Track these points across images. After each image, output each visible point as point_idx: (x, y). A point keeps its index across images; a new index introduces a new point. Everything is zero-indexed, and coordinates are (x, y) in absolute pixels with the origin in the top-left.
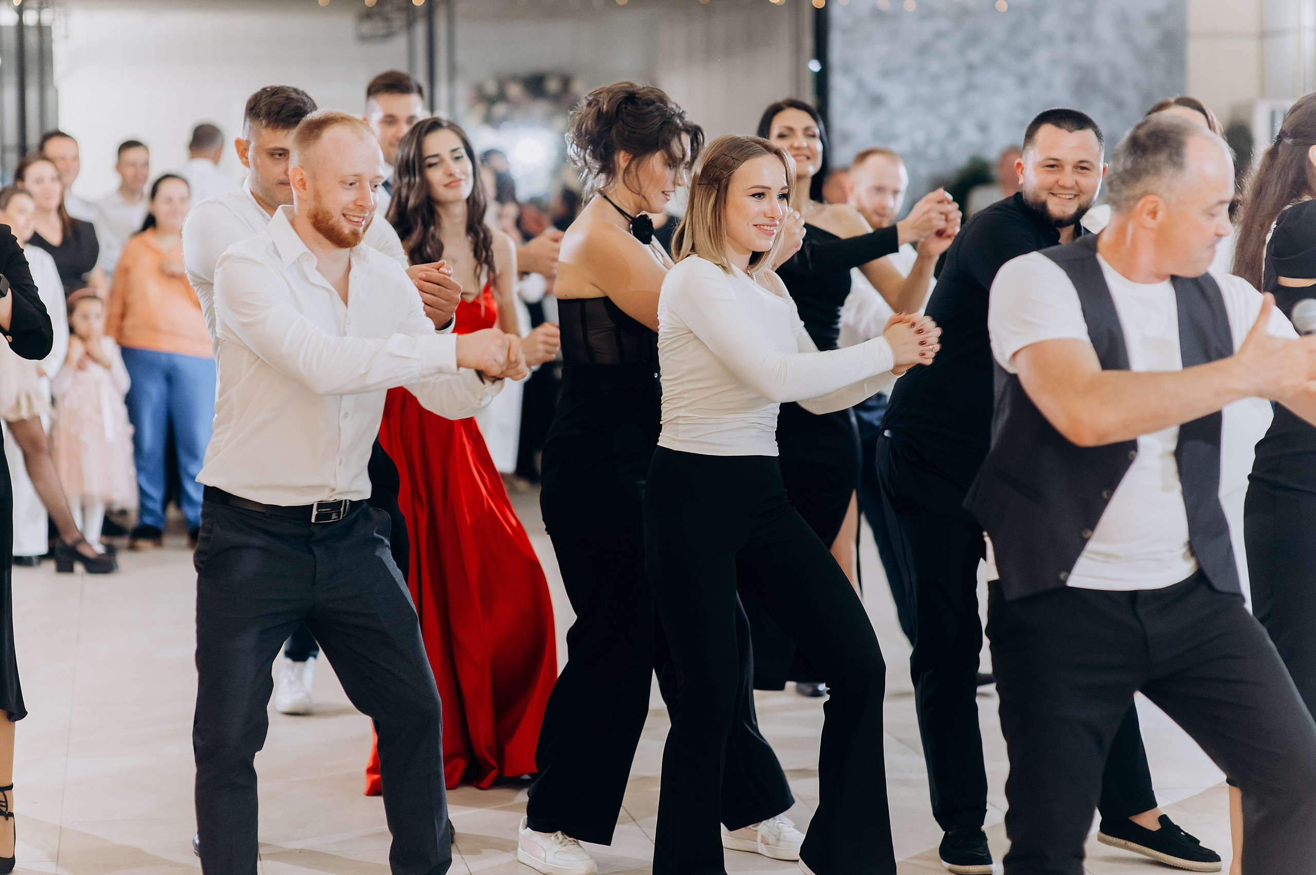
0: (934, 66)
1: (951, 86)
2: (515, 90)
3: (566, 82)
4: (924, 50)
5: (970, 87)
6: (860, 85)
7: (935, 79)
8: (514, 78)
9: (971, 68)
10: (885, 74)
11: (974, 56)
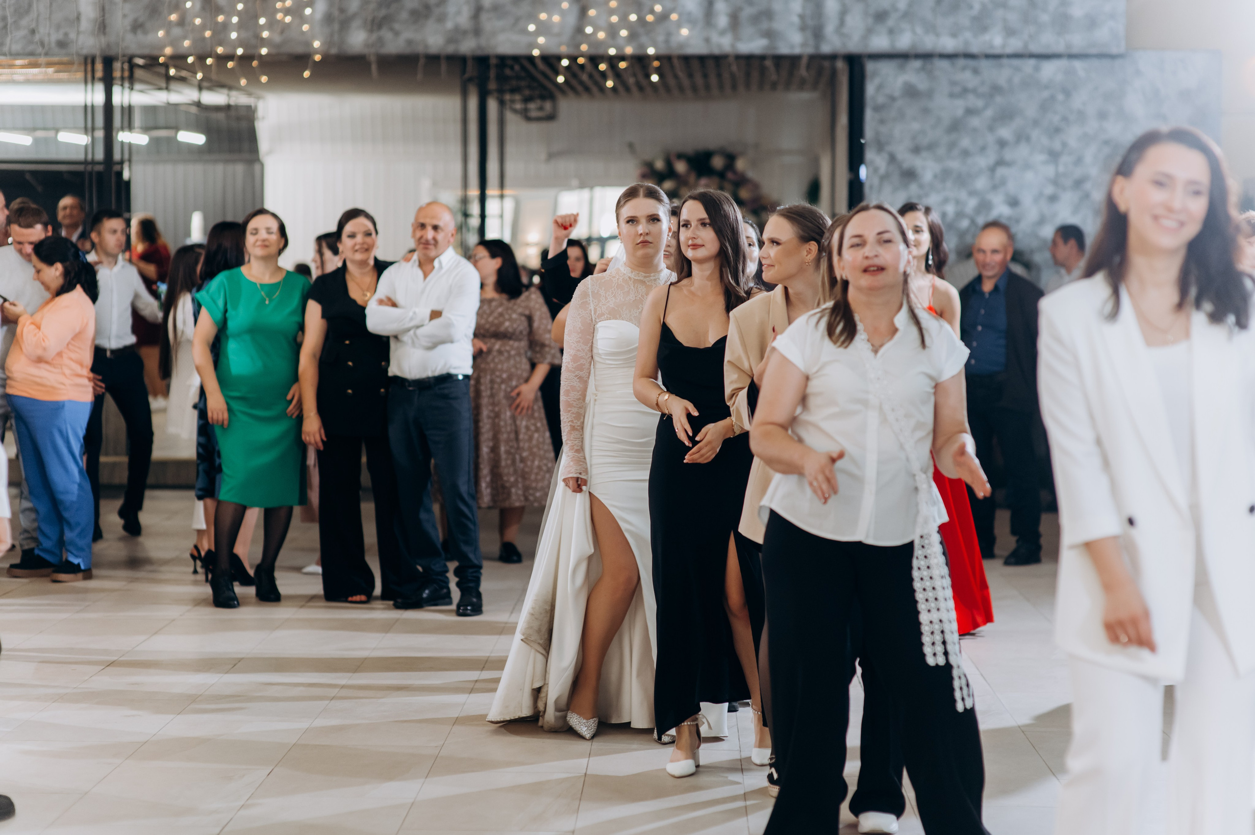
0: (965, 142)
1: (983, 162)
2: (681, 167)
3: (731, 158)
4: (955, 126)
5: (1001, 162)
6: (892, 158)
7: (966, 153)
8: (680, 156)
9: (1002, 144)
10: (916, 150)
11: (1005, 133)
